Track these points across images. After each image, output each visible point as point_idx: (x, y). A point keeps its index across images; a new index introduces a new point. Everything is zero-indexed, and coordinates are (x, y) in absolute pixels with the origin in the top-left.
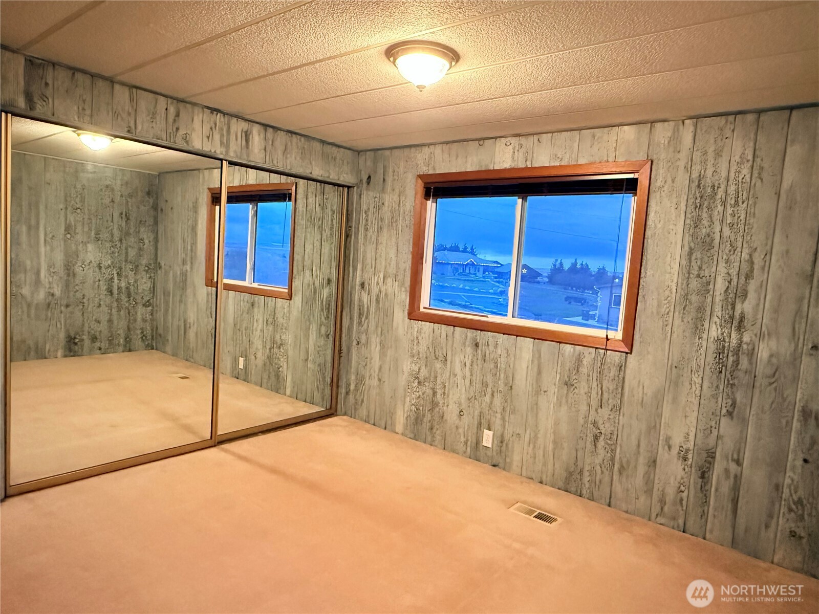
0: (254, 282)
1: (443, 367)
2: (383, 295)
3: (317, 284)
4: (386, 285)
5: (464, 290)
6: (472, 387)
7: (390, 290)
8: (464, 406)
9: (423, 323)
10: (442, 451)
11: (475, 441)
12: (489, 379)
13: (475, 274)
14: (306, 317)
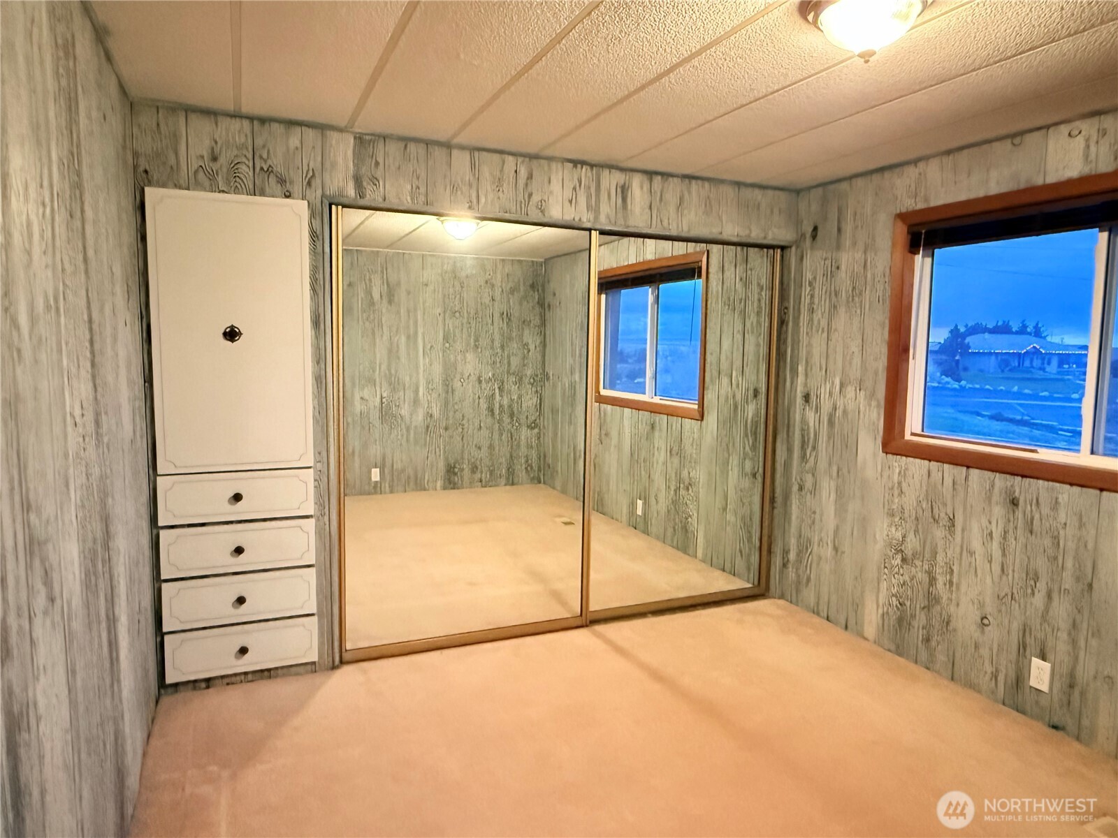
0: (655, 395)
1: (948, 535)
2: (839, 413)
3: (738, 397)
4: (845, 397)
5: (1019, 395)
6: (1004, 578)
7: (851, 406)
8: (990, 609)
9: (911, 459)
10: (946, 682)
11: (1012, 675)
12: (1041, 564)
13: (1043, 369)
14: (724, 444)
